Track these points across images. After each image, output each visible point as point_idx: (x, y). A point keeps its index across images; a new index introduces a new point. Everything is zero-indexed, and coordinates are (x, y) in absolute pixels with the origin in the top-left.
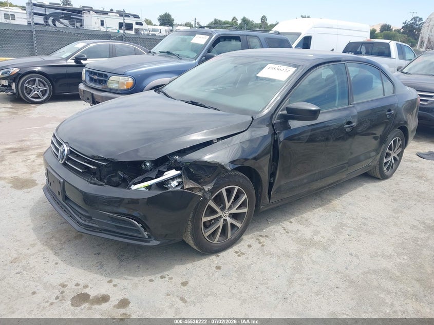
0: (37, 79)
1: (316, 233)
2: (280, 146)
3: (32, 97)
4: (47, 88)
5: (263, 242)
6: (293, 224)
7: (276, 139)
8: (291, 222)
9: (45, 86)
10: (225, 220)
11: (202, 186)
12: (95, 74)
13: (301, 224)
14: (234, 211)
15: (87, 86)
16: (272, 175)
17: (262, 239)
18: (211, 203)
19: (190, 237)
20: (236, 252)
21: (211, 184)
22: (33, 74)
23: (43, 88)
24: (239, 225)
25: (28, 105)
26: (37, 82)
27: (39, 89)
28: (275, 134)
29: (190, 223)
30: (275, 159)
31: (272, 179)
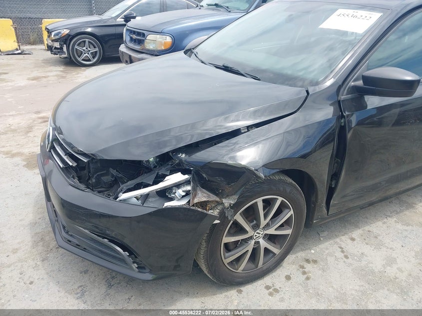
0: (87, 40)
1: (391, 261)
2: (349, 135)
3: (83, 60)
4: (97, 49)
5: (309, 272)
6: (355, 242)
7: (343, 124)
8: (353, 239)
9: (95, 47)
10: (257, 243)
11: (220, 198)
12: (134, 32)
13: (367, 244)
14: (272, 231)
15: (128, 47)
16: (335, 176)
17: (308, 267)
18: (239, 218)
19: (202, 261)
20: (268, 288)
21: (234, 197)
22: (83, 36)
23: (93, 50)
24: (276, 251)
25: (78, 68)
26: (87, 43)
27: (89, 51)
28: (342, 116)
29: (204, 244)
30: (340, 155)
31: (333, 183)
